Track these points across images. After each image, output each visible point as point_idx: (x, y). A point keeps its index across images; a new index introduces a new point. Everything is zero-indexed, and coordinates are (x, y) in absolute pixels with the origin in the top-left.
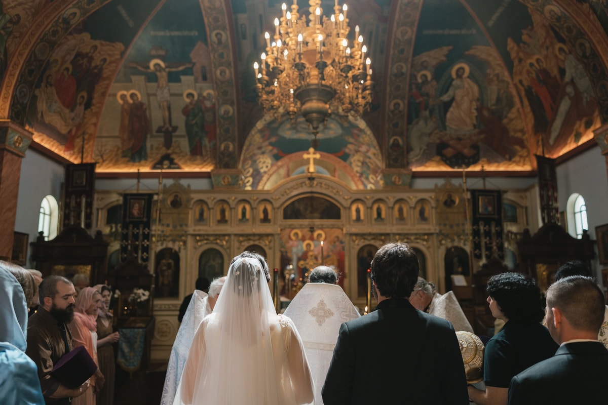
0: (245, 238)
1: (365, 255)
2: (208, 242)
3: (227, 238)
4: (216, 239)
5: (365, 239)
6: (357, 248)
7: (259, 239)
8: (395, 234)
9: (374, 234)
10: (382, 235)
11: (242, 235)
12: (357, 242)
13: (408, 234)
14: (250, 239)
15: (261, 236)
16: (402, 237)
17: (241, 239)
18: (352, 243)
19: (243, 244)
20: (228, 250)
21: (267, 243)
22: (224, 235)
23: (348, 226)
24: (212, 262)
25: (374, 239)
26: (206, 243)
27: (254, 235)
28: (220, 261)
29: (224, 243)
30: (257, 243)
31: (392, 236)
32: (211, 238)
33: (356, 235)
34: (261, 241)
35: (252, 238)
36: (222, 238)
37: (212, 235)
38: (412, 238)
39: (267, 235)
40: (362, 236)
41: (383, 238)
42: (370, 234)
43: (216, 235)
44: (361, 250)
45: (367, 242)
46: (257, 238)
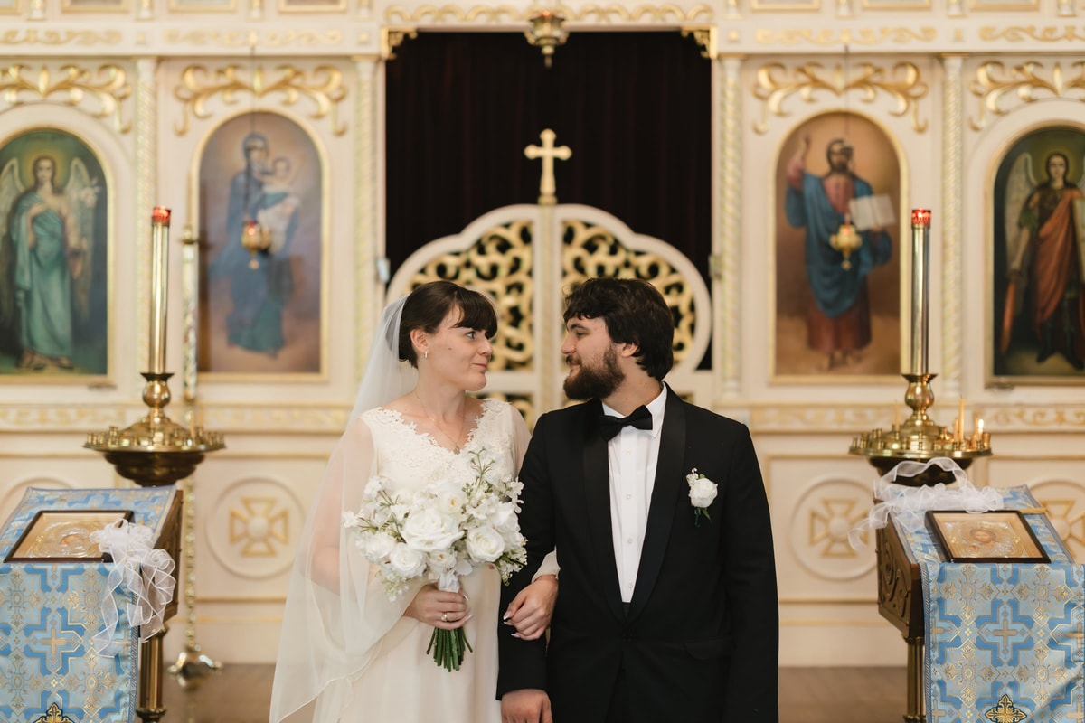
0: (211, 80)
1: (818, 165)
2: (26, 96)
3: (118, 77)
4: (66, 86)
5: (816, 83)
6: (779, 131)
7: (284, 85)
8: (967, 56)
9: (864, 59)
10: (903, 60)
11: (196, 63)
12: (776, 98)
13: (1034, 58)
14: (236, 86)
15: (291, 68)
16: (1008, 76)
17: (191, 80)
18: (752, 105)
19: (200, 108)
20: (127, 139)
21: (325, 104)
22: (109, 62)
23: (733, 14)
24: (46, 199)
25: (863, 83)
26: (19, 104)
27: (257, 61)
28: (89, 196)
29: (109, 103)
30: (272, 103)
31: (954, 64)
32: (42, 81)
33: (774, 61)
34: (294, 95)
35: (243, 77)
36: (95, 79)
37: (44, 61)
38: (1058, 79)
39: (326, 63)
40: (807, 66)
41: (910, 76)
42: (845, 57)
43: (68, 61)
44: (799, 138)
45: (828, 102)
46: (275, 77)
